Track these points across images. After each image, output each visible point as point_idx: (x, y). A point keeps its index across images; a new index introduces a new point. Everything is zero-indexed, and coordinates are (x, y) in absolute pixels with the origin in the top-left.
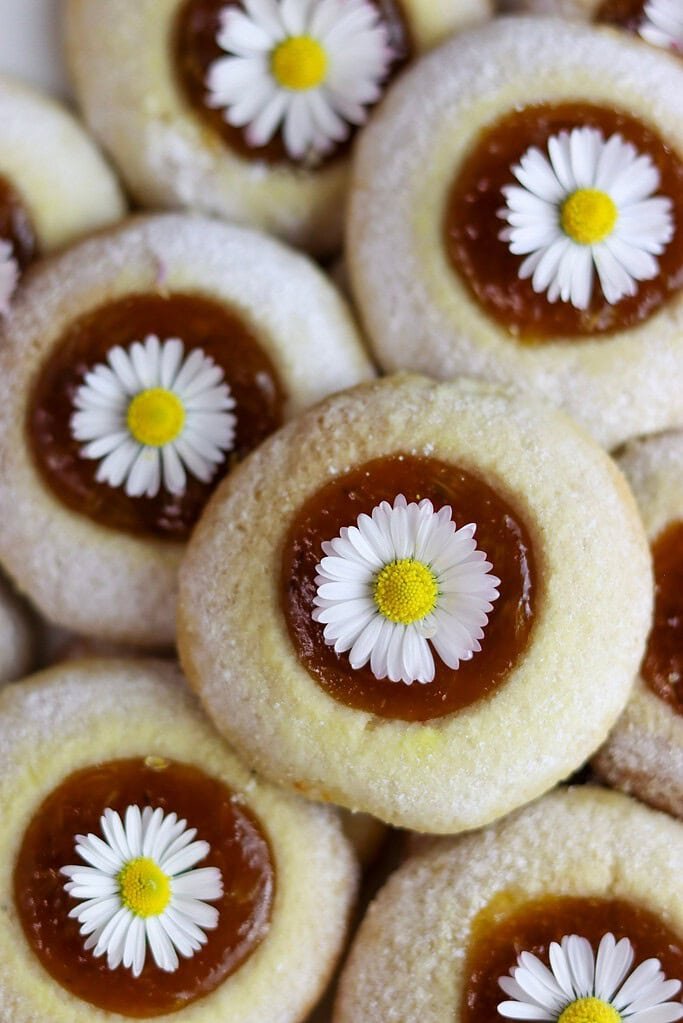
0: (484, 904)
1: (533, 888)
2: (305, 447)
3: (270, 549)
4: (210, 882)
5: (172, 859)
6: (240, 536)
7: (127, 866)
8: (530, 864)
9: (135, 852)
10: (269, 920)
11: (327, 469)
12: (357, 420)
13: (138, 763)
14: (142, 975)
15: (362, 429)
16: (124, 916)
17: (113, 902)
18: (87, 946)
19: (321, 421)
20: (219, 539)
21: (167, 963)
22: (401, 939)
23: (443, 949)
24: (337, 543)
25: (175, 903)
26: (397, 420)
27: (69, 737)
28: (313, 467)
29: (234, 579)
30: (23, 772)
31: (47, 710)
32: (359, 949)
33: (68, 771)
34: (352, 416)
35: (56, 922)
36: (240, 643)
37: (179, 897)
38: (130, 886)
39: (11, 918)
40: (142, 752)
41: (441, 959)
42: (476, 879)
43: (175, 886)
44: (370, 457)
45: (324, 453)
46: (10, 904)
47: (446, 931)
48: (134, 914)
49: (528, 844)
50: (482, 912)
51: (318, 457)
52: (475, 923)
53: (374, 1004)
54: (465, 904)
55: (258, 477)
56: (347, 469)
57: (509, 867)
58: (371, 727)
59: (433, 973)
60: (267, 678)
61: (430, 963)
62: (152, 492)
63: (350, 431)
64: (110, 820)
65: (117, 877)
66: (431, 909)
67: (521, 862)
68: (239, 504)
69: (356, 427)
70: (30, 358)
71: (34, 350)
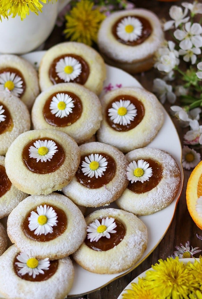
0: (13, 128)
1: (7, 133)
3: (66, 152)
4: (53, 112)
6: (72, 153)
7: (66, 107)
8: (9, 136)
9: (66, 110)
12: (63, 174)
13: (72, 123)
14: (56, 95)
15: (62, 173)
16: (62, 100)
17: (65, 101)
20: (75, 152)
22: (23, 121)
23: (16, 120)
25: (56, 107)
26: (57, 176)
27: (83, 122)
28: (66, 165)
29: (70, 146)
30: (87, 114)
31: (89, 125)
32: (29, 119)
34: (64, 175)
36: (65, 139)
37: (56, 109)
38: (63, 105)
41: (16, 119)
42: (16, 132)
43: (58, 109)
46: (79, 97)
47: (17, 123)
48: (61, 102)
49: (11, 139)
50: (13, 127)
52: (13, 125)
53: (23, 111)
54: (16, 127)
55: (74, 162)
57: (12, 134)
58: (40, 136)
59: (16, 117)
60: (58, 136)
61: (17, 118)
64: (71, 111)
65: (66, 105)
66: (21, 125)
67: (11, 136)
68: (75, 158)
70: (119, 168)
71: (119, 169)
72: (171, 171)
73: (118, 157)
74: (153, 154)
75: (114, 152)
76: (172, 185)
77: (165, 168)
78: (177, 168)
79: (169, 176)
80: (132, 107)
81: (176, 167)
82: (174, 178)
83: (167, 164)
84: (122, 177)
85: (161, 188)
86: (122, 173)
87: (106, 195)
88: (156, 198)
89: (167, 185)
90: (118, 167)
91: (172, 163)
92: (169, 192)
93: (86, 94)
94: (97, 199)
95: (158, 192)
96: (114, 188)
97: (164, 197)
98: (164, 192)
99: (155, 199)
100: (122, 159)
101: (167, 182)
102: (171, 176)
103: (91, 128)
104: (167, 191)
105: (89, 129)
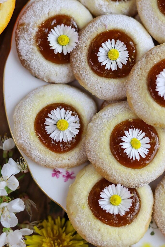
2: (149, 59)
3: (145, 79)
4: (147, 140)
5: (139, 138)
6: (138, 77)
7: (132, 140)
9: (132, 138)
10: (159, 144)
11: (154, 62)
13: (127, 121)
14: (139, 160)
15: (160, 54)
16: (133, 150)
17: (131, 148)
18: (128, 157)
19: (151, 53)
20: (134, 78)
21: (144, 157)
24: (159, 75)
25: (142, 145)
28: (151, 62)
29: (139, 85)
30: (106, 128)
31: (107, 116)
33: (115, 126)
34: (157, 52)
35: (121, 154)
36: (141, 97)
37: (143, 144)
38: (133, 144)
39: (112, 156)
40: (127, 119)
43: (141, 142)
44: (162, 59)
45: (153, 59)
46: (111, 153)
48: (135, 149)
51: (152, 60)
55: (140, 65)
56: (158, 62)
60: (147, 104)
62: (116, 69)
63: (157, 55)
64: (126, 132)
65: (130, 143)
68: (137, 71)
69: (158, 54)
70: (85, 49)
71: (85, 47)
72: (27, 32)
73: (83, 64)
74: (41, 61)
75: (86, 73)
76: (31, 14)
77: (32, 37)
78: (19, 35)
79: (32, 24)
80: (48, 129)
81: (19, 37)
82: (26, 22)
83: (28, 42)
84: (84, 37)
85: (44, 12)
86: (82, 42)
87: (107, 20)
88: (52, 4)
89: (37, 14)
90: (86, 51)
91: (22, 43)
92: (36, 7)
93: (103, 155)
94: (119, 18)
95: (48, 9)
96: (97, 26)
97: (43, 3)
98: (42, 8)
99: (54, 3)
100: (78, 62)
101: (35, 18)
102: (29, 25)
103: (106, 112)
104: (38, 8)
105: (108, 111)
